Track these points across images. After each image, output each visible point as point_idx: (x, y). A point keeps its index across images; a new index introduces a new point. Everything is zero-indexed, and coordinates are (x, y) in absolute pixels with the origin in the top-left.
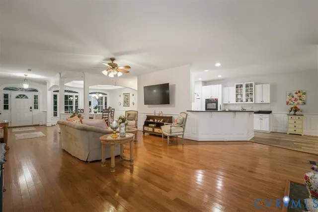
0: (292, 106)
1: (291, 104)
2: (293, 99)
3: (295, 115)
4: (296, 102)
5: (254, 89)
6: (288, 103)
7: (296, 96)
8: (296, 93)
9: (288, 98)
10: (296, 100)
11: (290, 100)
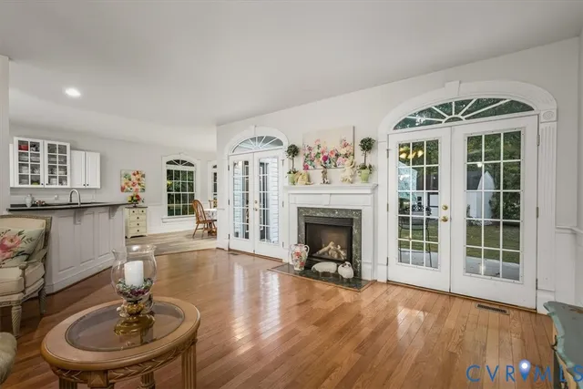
0: (131, 194)
1: (127, 191)
2: (131, 183)
3: (135, 207)
4: (134, 188)
5: (68, 159)
6: (123, 189)
7: (133, 178)
8: (134, 175)
9: (125, 181)
10: (134, 184)
11: (127, 184)
